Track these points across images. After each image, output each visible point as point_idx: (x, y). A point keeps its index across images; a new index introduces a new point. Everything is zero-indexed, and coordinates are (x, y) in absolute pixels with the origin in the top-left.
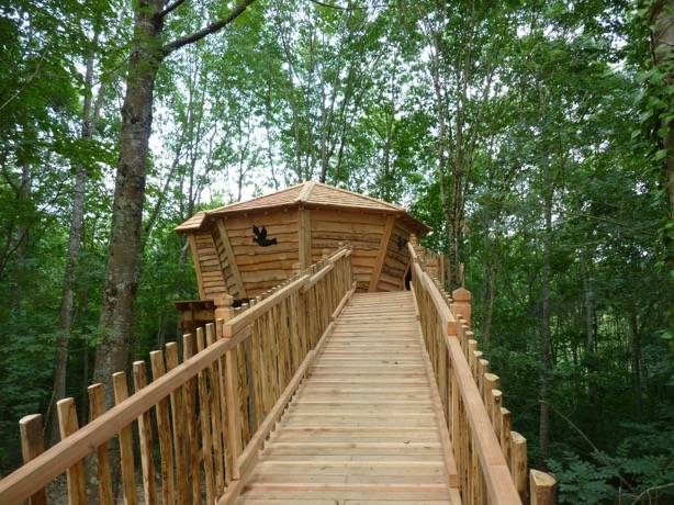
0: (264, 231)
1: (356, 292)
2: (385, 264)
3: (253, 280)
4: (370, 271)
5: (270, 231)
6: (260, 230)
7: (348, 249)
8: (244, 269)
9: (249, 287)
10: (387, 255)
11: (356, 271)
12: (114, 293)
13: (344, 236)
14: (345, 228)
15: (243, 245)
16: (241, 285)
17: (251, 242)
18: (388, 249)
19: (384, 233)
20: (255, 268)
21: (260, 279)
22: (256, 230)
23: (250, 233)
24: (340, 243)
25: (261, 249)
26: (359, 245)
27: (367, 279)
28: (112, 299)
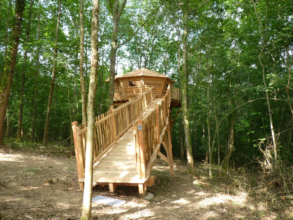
0: (132, 82)
1: (155, 98)
2: (163, 91)
3: (128, 95)
4: (159, 93)
5: (133, 82)
6: (131, 82)
7: (153, 87)
8: (126, 92)
9: (127, 97)
10: (163, 89)
11: (155, 93)
12: (111, 95)
13: (152, 84)
14: (152, 82)
15: (126, 86)
16: (125, 96)
17: (128, 85)
18: (164, 87)
19: (163, 83)
20: (129, 92)
21: (130, 95)
22: (130, 82)
23: (128, 83)
24: (152, 86)
25: (131, 87)
26: (156, 86)
27: (158, 95)
28: (111, 96)
